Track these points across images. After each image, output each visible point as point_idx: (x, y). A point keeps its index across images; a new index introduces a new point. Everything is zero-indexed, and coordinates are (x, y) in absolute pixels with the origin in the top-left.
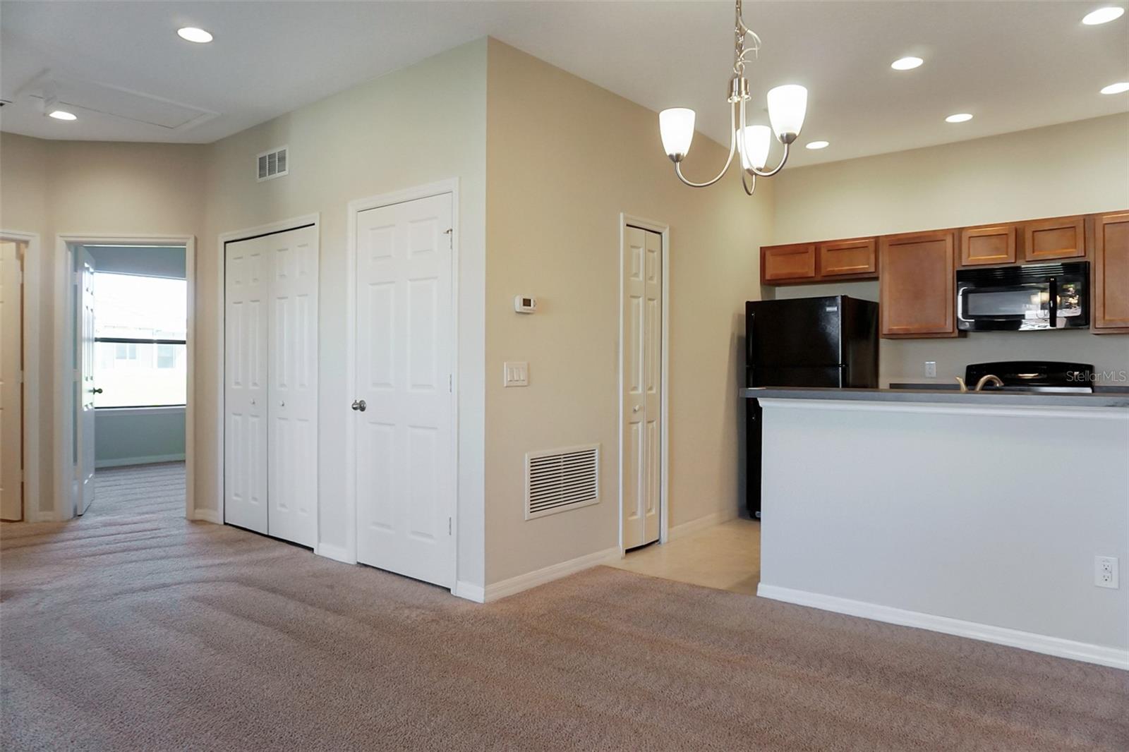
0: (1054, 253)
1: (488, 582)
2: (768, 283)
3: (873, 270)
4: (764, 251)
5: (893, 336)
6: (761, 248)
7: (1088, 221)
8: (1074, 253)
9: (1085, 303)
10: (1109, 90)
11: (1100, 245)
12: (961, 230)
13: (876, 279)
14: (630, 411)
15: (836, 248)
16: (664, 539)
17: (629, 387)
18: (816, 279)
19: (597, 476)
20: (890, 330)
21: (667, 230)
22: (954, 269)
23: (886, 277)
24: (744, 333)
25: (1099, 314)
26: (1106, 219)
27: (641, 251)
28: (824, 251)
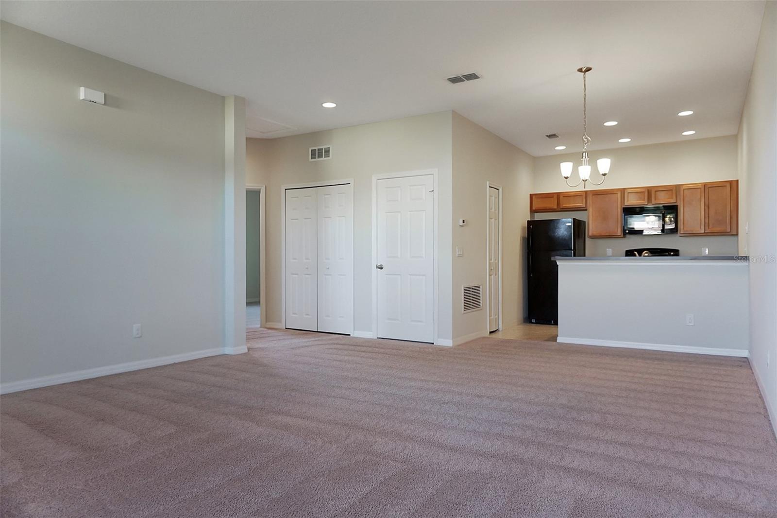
0: (664, 200)
1: (453, 338)
2: (533, 211)
3: (584, 206)
4: (531, 196)
5: (593, 237)
6: (530, 195)
7: (678, 187)
8: (671, 201)
9: (676, 222)
10: (685, 133)
11: (682, 198)
12: (624, 189)
13: (586, 210)
14: (491, 270)
15: (567, 196)
16: (500, 329)
17: (490, 260)
18: (558, 210)
19: (481, 297)
20: (593, 234)
21: (501, 188)
22: (621, 207)
23: (590, 210)
24: (526, 236)
25: (682, 228)
26: (685, 187)
27: (493, 198)
28: (561, 197)
